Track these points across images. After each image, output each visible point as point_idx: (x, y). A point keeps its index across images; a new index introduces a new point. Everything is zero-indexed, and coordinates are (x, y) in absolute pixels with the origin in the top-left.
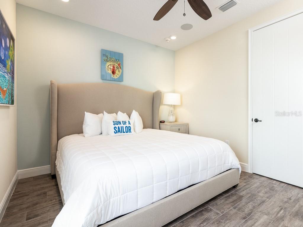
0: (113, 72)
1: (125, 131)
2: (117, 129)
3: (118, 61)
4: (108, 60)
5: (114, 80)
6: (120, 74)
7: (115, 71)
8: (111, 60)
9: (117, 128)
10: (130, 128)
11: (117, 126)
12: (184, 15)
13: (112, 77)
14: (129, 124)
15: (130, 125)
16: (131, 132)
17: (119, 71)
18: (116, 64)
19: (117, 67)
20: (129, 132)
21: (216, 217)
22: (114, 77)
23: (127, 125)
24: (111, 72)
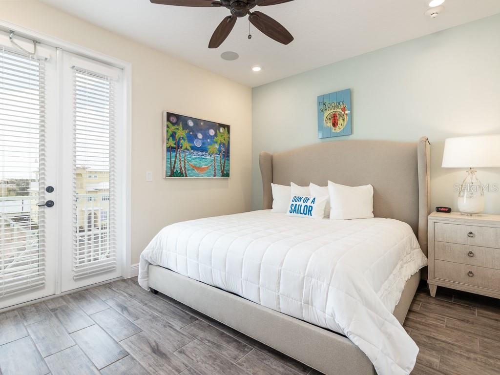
0: (335, 124)
1: (302, 212)
2: (293, 208)
3: (341, 103)
4: (327, 107)
5: (337, 135)
6: (345, 125)
7: (336, 121)
8: (331, 107)
9: (294, 206)
10: (310, 209)
11: (295, 203)
12: (250, 37)
13: (333, 131)
14: (312, 202)
15: (312, 205)
16: (311, 215)
17: (343, 120)
18: (337, 110)
19: (340, 113)
20: (309, 215)
21: (227, 357)
22: (336, 131)
23: (309, 203)
24: (331, 124)
